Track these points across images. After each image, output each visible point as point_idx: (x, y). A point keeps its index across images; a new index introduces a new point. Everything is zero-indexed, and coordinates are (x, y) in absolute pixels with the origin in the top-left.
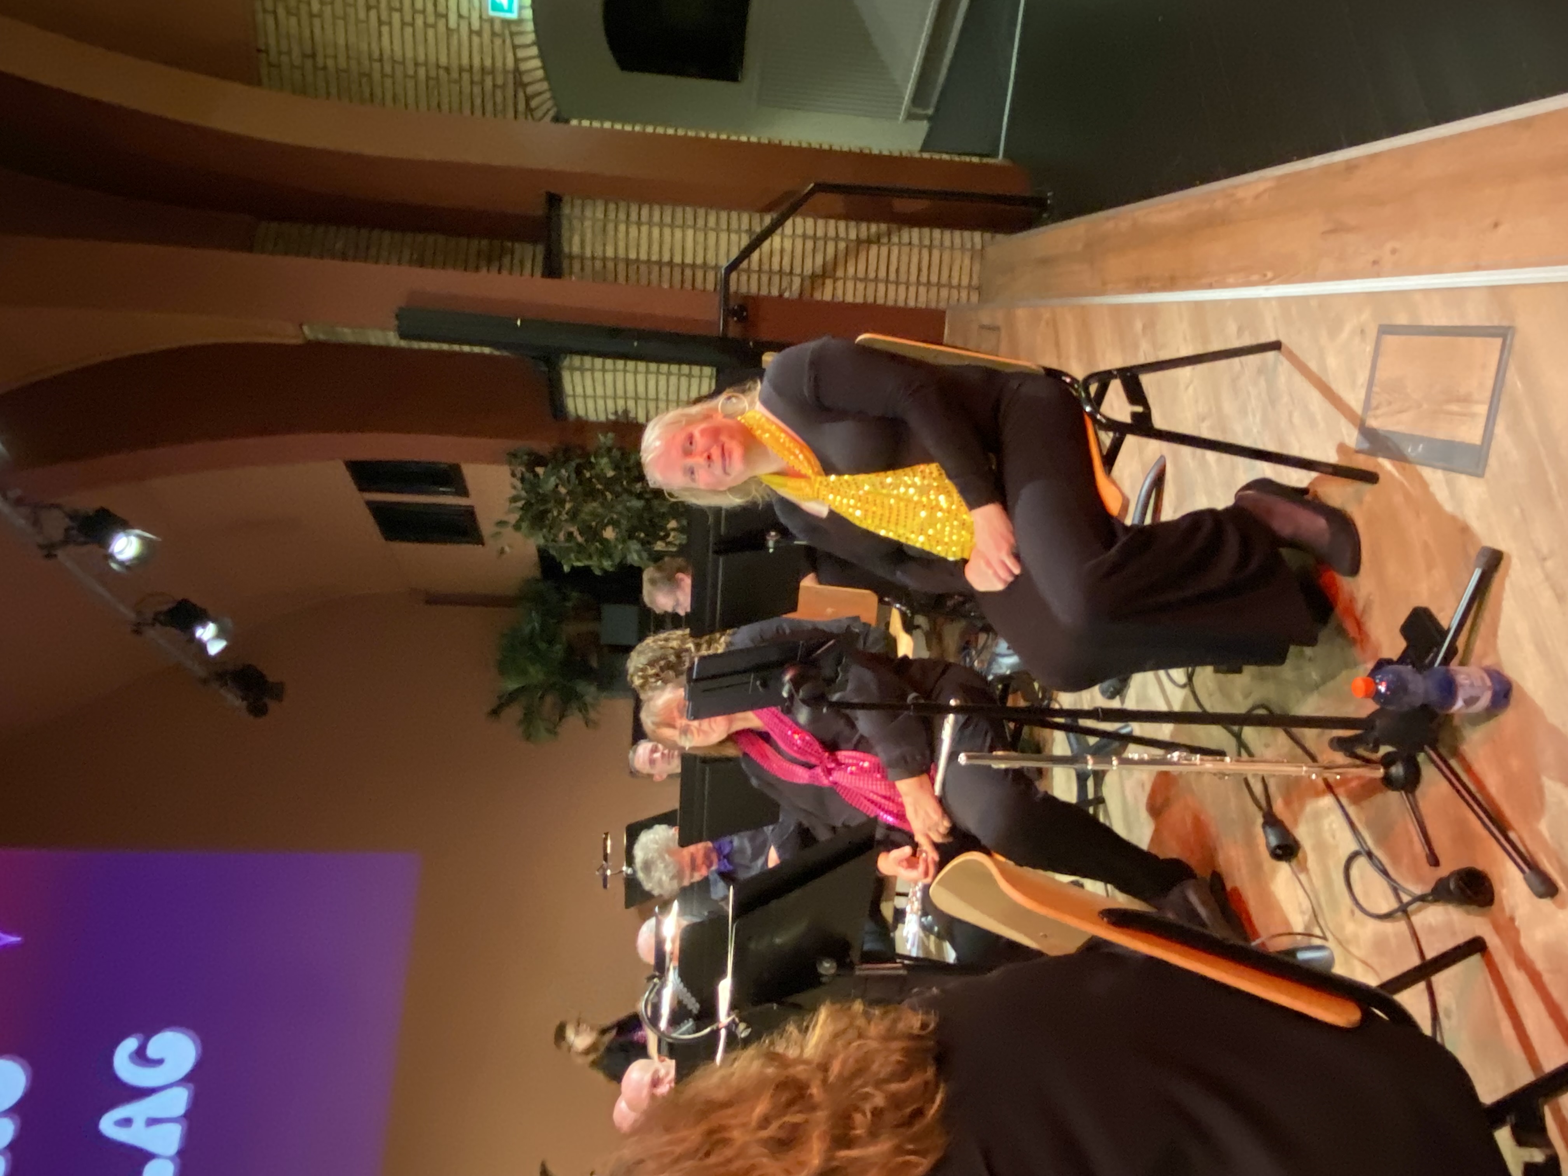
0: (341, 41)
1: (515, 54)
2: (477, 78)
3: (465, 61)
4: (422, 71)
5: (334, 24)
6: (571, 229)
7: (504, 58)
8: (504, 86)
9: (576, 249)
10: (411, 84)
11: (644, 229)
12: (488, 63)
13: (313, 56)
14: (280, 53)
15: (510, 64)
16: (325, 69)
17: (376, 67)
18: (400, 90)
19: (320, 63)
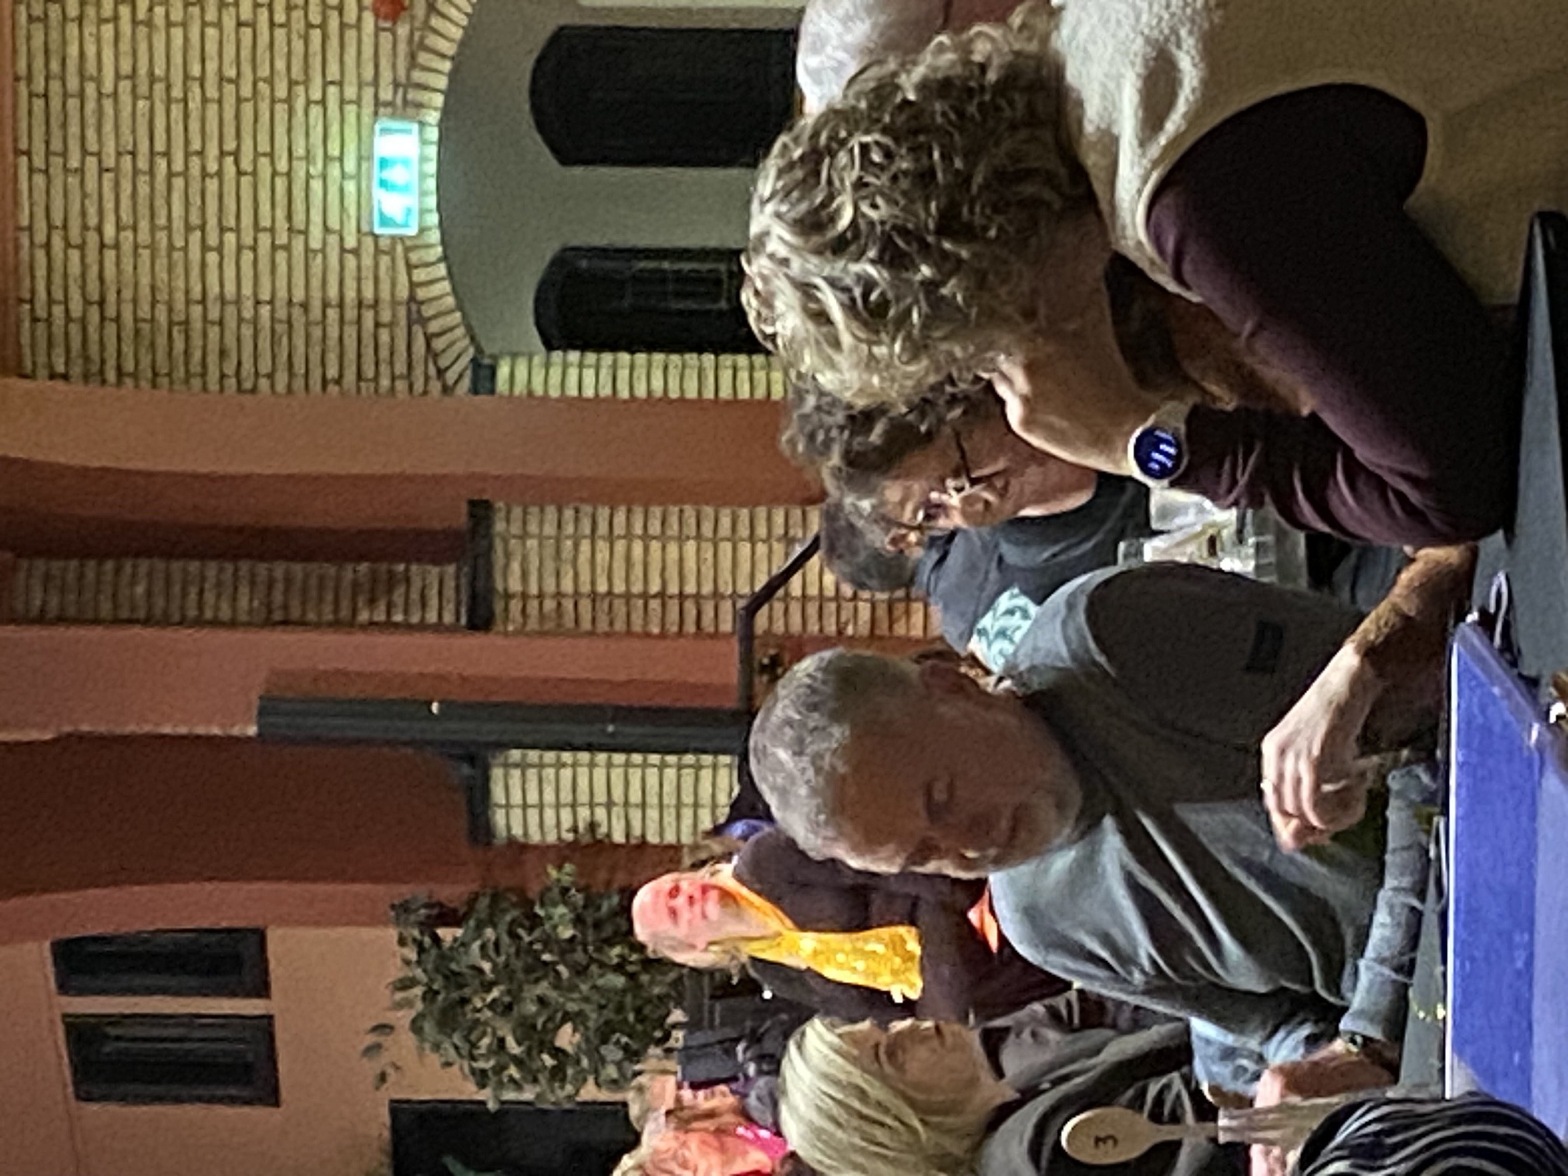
0: (145, 281)
1: (410, 275)
2: (351, 314)
3: (333, 292)
4: (265, 311)
5: (136, 254)
6: (508, 555)
7: (393, 285)
8: (392, 325)
9: (515, 585)
10: (247, 332)
11: (620, 546)
12: (368, 294)
13: (102, 303)
14: (51, 301)
15: (403, 293)
16: (118, 319)
17: (196, 311)
18: (230, 341)
19: (111, 312)
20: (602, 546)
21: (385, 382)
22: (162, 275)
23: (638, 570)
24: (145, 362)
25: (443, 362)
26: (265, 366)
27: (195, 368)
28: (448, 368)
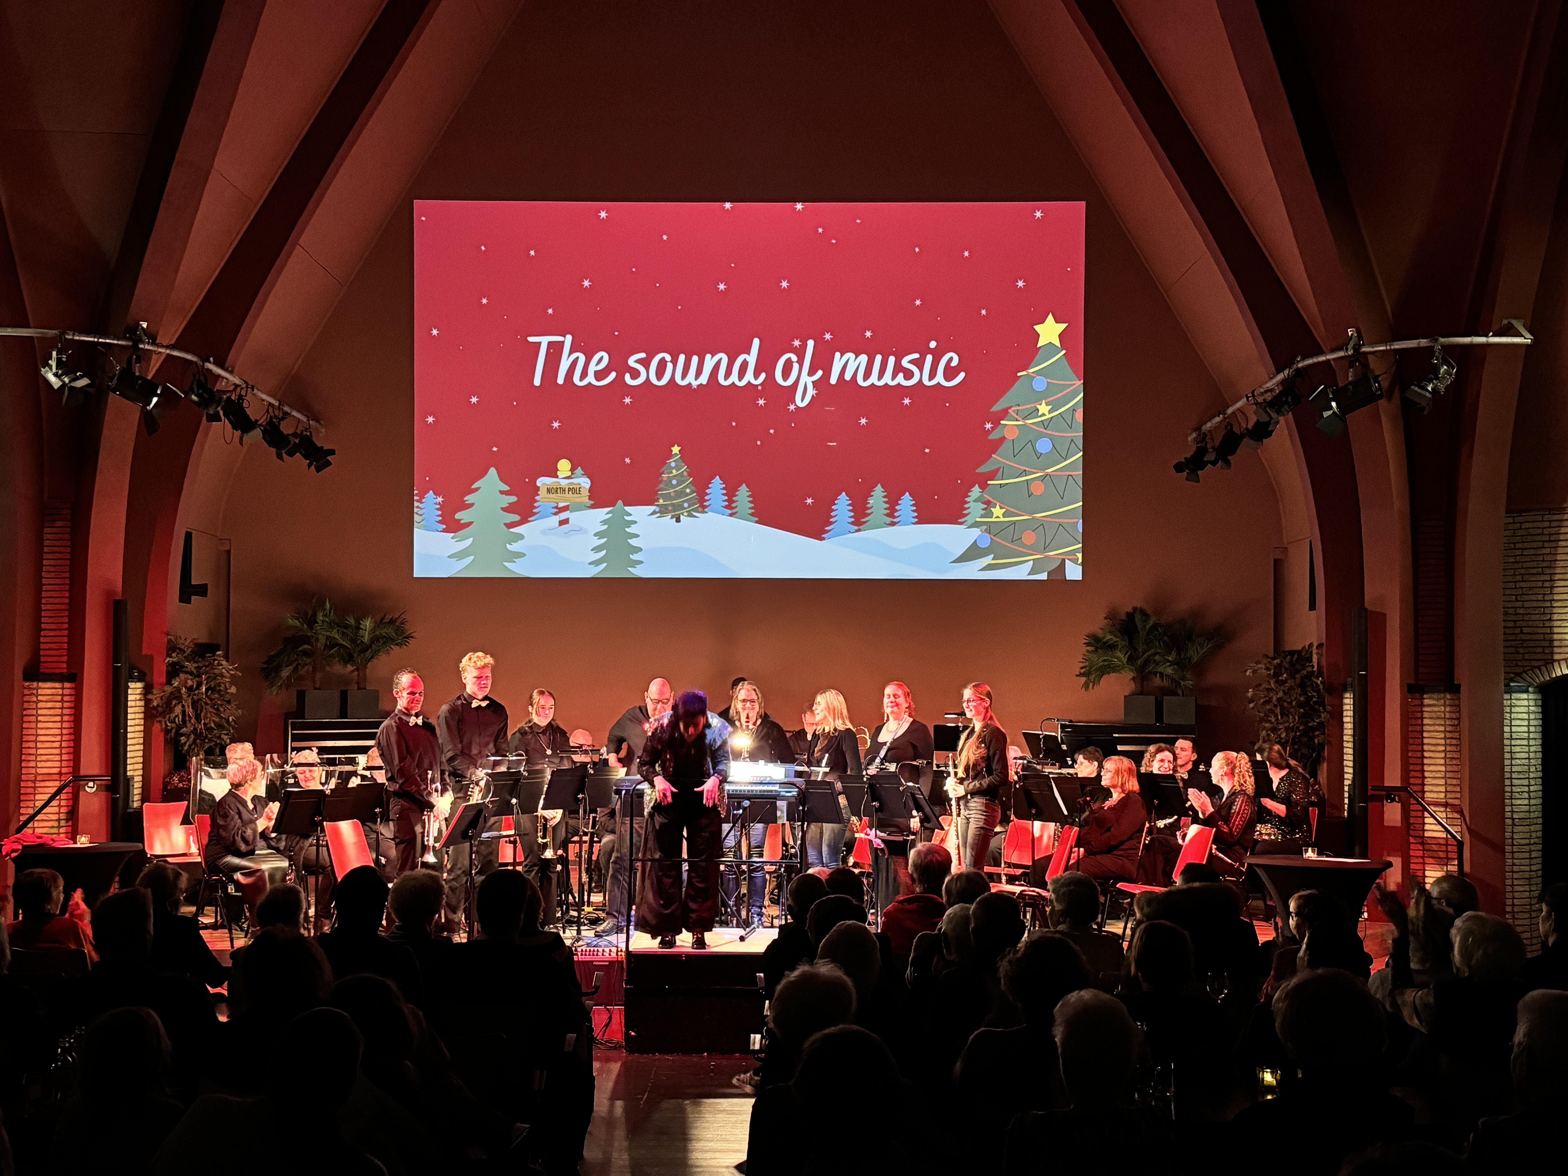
0: (1559, 557)
1: (1563, 660)
2: (1547, 637)
4: (1548, 604)
6: (1438, 700)
7: (1559, 653)
8: (1543, 653)
9: (1426, 702)
10: (1540, 597)
11: (1443, 742)
12: (1556, 644)
13: (1550, 541)
14: (1550, 521)
15: (1556, 657)
16: (1544, 547)
17: (1547, 578)
18: (1537, 591)
19: (1546, 545)
20: (1442, 735)
21: (1521, 650)
22: (1561, 564)
23: (1433, 748)
24: (1527, 559)
25: (1530, 672)
26: (1526, 604)
27: (1525, 578)
28: (1527, 675)
